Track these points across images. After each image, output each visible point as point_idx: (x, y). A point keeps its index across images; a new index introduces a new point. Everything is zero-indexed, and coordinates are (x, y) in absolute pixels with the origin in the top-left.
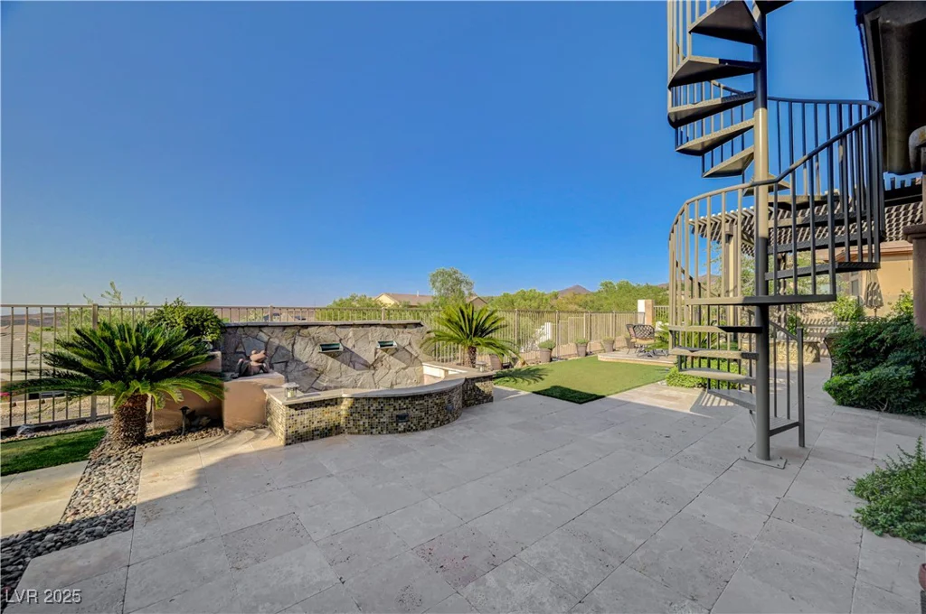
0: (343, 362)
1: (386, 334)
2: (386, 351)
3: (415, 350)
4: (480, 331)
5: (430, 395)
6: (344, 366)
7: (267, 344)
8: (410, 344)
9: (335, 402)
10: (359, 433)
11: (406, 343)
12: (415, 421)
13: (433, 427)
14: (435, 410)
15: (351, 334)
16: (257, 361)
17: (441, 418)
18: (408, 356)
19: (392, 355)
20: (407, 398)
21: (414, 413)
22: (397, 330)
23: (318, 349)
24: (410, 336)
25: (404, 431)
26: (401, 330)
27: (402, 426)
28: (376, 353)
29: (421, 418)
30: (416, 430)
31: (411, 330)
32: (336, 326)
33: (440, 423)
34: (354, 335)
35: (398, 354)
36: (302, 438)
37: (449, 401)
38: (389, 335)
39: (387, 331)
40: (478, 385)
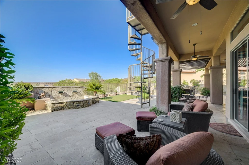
0: (64, 96)
1: (75, 89)
2: (75, 93)
3: (82, 93)
4: (98, 88)
5: (84, 101)
6: (64, 97)
7: (44, 91)
8: (81, 91)
9: (63, 103)
10: (68, 109)
11: (80, 91)
12: (81, 106)
13: (85, 107)
14: (85, 104)
15: (66, 89)
16: (42, 95)
17: (87, 105)
18: (80, 94)
19: (76, 94)
20: (79, 101)
21: (80, 104)
23: (58, 92)
24: (81, 89)
25: (78, 108)
26: (79, 88)
27: (78, 107)
28: (72, 93)
29: (82, 106)
30: (81, 108)
31: (81, 88)
32: (62, 87)
33: (86, 106)
34: (67, 89)
35: (78, 94)
36: (55, 110)
37: (89, 102)
38: (76, 89)
39: (75, 88)
40: (95, 99)
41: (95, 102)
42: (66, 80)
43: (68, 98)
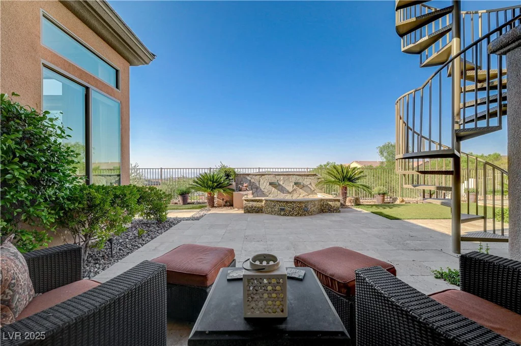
0: (278, 190)
1: (298, 179)
2: (298, 186)
3: (313, 187)
5: (294, 202)
6: (279, 192)
7: (250, 181)
8: (310, 184)
9: (261, 201)
10: (268, 213)
11: (308, 183)
12: (288, 212)
13: (296, 215)
14: (297, 209)
15: (282, 178)
16: (245, 187)
17: (301, 213)
18: (310, 190)
19: (301, 188)
20: (284, 202)
21: (286, 208)
22: (303, 177)
23: (268, 184)
24: (310, 180)
25: (283, 215)
26: (306, 177)
27: (282, 213)
28: (293, 187)
29: (290, 211)
30: (288, 216)
31: (311, 178)
32: (276, 175)
33: (298, 215)
34: (283, 179)
35: (305, 188)
36: (249, 212)
37: (306, 207)
38: (300, 180)
39: (298, 177)
40: (329, 203)
41: (329, 210)
42: (328, 164)
43: (285, 195)
